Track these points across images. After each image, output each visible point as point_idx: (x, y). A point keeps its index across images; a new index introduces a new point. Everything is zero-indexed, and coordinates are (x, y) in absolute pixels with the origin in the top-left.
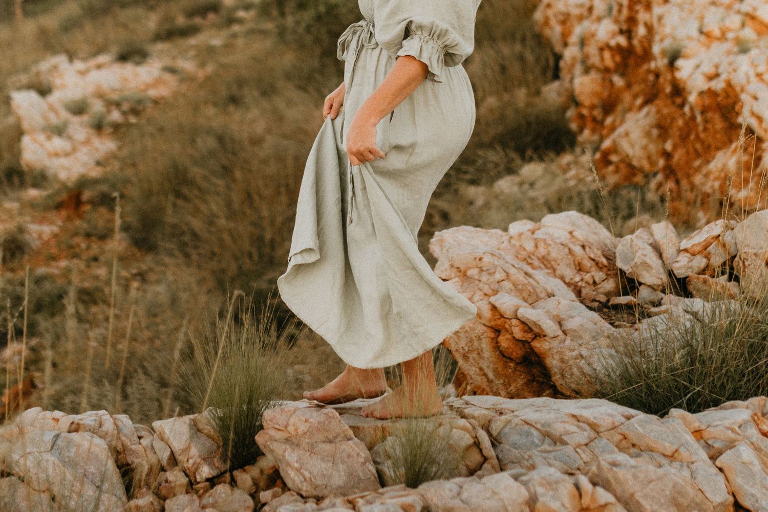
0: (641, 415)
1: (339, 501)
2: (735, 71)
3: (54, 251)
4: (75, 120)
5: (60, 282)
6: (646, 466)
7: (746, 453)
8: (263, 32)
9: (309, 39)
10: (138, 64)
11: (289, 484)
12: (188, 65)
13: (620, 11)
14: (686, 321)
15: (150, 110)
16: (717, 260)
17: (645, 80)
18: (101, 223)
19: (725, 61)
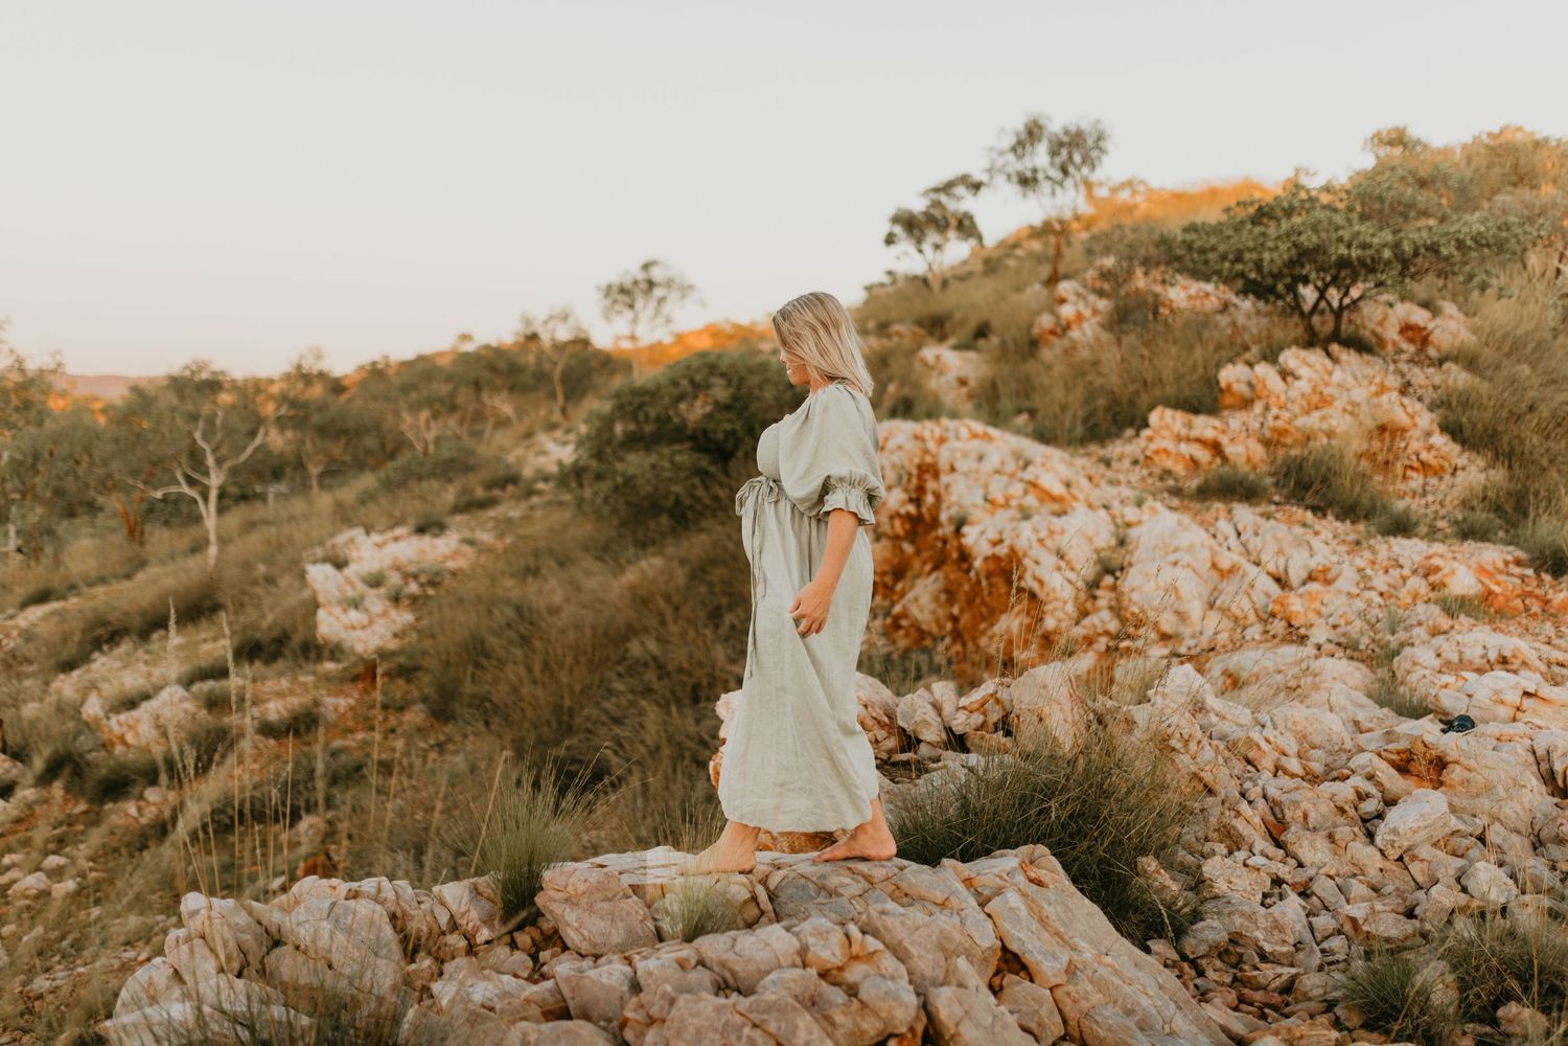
0: (914, 866)
1: (615, 958)
2: (1018, 537)
3: (350, 724)
4: (372, 592)
5: (357, 755)
6: (916, 914)
7: (1013, 899)
8: (560, 504)
9: (606, 510)
10: (436, 536)
11: (569, 944)
13: (909, 480)
14: (962, 774)
15: (447, 581)
16: (995, 716)
17: (933, 547)
18: (399, 695)
19: (1008, 527)
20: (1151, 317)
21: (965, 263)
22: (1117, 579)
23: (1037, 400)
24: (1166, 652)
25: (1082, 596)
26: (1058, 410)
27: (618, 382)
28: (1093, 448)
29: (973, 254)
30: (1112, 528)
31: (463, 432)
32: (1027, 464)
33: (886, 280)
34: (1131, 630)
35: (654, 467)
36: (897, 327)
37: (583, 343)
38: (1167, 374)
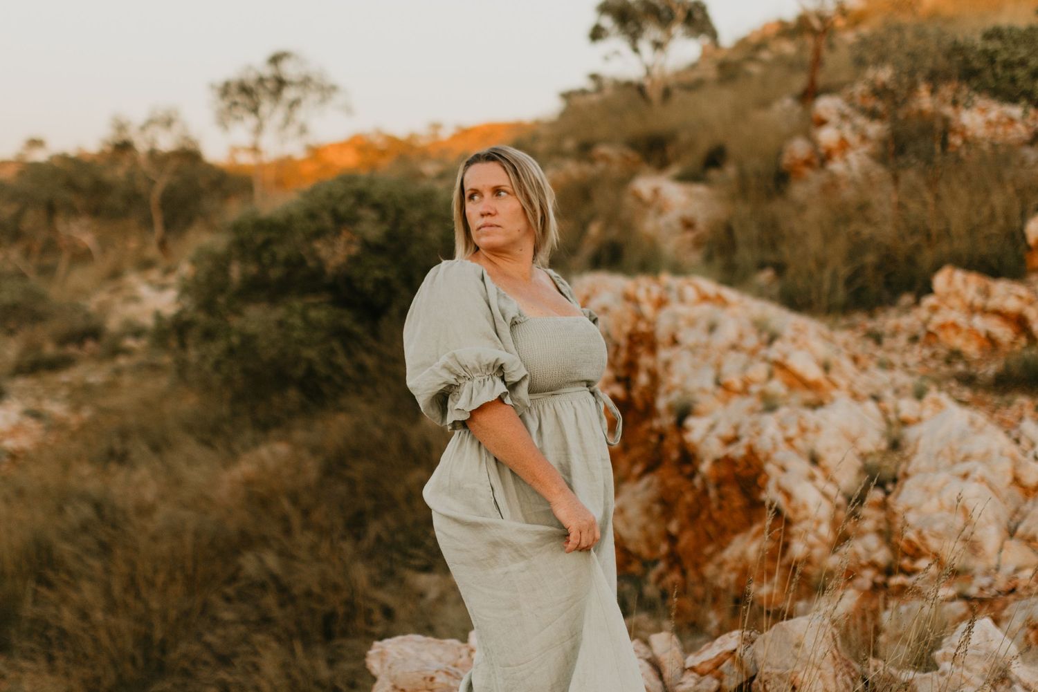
2: (759, 434)
8: (156, 367)
9: (216, 379)
12: (57, 409)
13: (617, 352)
17: (645, 442)
19: (747, 420)
20: (938, 148)
21: (693, 67)
22: (888, 493)
23: (786, 252)
24: (951, 592)
25: (842, 514)
26: (812, 265)
27: (234, 211)
28: (859, 318)
29: (705, 55)
30: (882, 426)
31: (28, 267)
32: (773, 338)
33: (589, 85)
34: (906, 562)
35: (281, 324)
36: (603, 150)
37: (189, 156)
38: (957, 224)
